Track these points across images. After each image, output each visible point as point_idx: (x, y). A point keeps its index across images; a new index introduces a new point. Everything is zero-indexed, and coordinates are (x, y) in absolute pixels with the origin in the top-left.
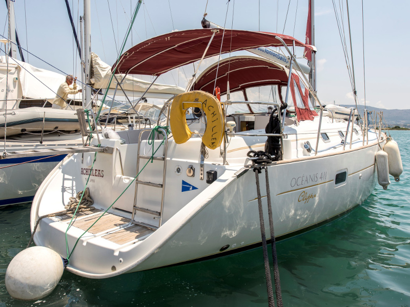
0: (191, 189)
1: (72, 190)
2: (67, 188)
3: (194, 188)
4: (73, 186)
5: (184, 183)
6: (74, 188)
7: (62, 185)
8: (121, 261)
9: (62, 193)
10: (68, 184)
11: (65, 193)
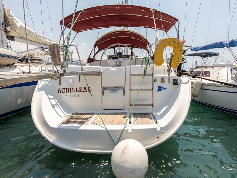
0: (163, 89)
1: (58, 105)
2: (54, 105)
3: (165, 89)
4: (57, 103)
5: (159, 87)
6: (58, 104)
7: (50, 103)
8: (163, 132)
9: (53, 109)
10: (53, 102)
11: (55, 108)
